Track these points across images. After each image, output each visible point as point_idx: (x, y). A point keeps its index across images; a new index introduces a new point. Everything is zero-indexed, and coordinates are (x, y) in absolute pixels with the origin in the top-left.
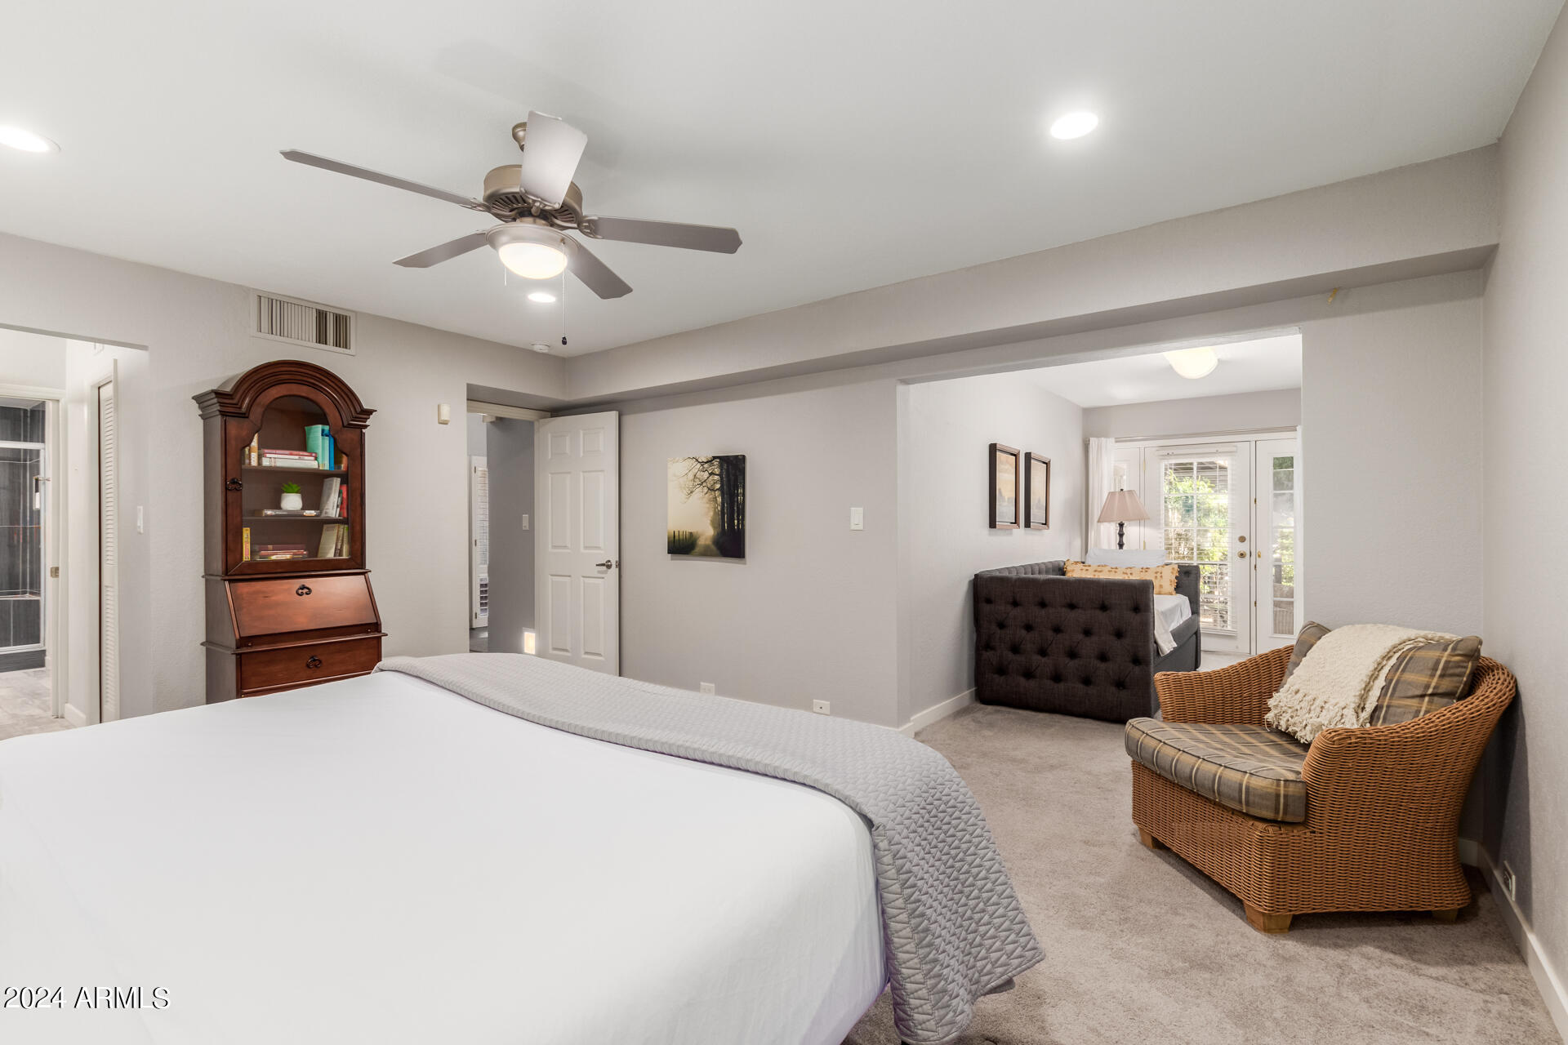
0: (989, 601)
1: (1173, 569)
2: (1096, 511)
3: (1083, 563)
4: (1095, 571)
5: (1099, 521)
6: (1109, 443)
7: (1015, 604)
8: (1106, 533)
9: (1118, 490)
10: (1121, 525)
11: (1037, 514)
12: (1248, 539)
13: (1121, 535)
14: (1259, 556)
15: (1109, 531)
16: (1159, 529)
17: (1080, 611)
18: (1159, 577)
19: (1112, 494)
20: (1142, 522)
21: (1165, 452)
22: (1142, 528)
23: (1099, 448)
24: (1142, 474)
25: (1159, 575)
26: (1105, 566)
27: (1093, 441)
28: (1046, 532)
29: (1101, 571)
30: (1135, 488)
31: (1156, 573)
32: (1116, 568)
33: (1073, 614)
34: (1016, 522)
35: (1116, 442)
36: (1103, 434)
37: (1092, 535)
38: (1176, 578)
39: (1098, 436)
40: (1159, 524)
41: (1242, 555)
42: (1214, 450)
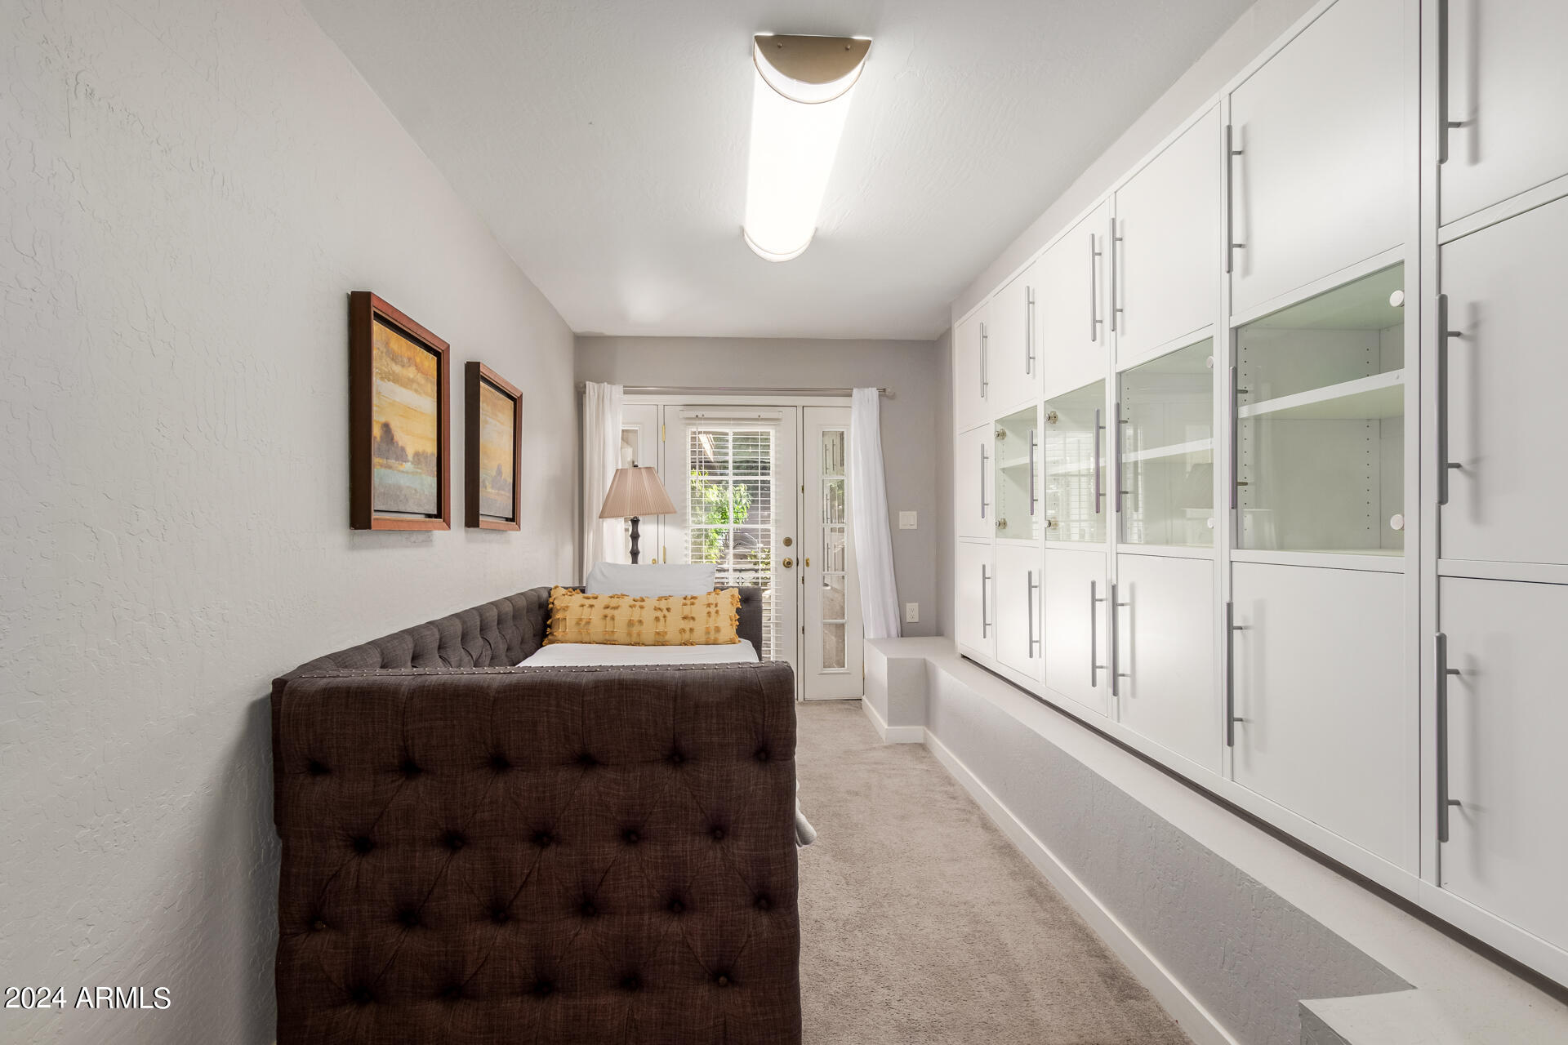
0: (318, 768)
1: (733, 596)
2: (596, 500)
3: (583, 591)
4: (607, 607)
5: (601, 517)
6: (615, 392)
7: (409, 768)
8: (612, 536)
9: (628, 466)
10: (635, 522)
11: (494, 498)
12: (794, 542)
13: (635, 537)
14: (808, 564)
15: (615, 532)
16: (685, 527)
17: (610, 775)
18: (713, 613)
19: (620, 473)
20: (661, 516)
21: (693, 414)
22: (661, 527)
23: (601, 399)
24: (661, 443)
25: (713, 609)
26: (623, 595)
27: (591, 386)
28: (514, 535)
29: (616, 608)
30: (653, 464)
31: (709, 605)
32: (643, 600)
33: (589, 784)
34: (441, 512)
35: (625, 393)
36: (605, 377)
37: (590, 538)
38: (738, 611)
39: (598, 381)
40: (685, 521)
41: (788, 564)
42: (755, 415)
